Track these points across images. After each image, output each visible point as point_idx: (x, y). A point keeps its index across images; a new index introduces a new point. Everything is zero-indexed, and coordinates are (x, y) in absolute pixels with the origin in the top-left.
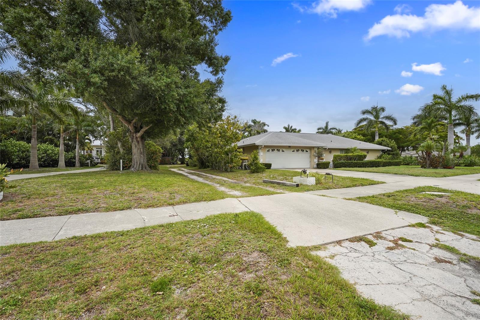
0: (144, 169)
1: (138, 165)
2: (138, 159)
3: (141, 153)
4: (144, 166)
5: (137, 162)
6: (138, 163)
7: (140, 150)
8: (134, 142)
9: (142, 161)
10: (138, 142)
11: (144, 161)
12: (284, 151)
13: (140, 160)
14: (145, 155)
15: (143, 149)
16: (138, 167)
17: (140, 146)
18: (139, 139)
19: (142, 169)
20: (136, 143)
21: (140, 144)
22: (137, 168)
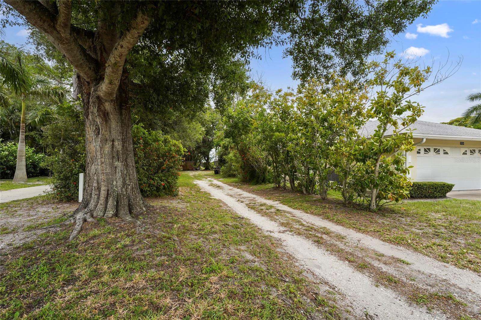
0: (123, 211)
1: (102, 200)
2: (102, 177)
3: (114, 156)
4: (125, 202)
5: (99, 189)
6: (103, 193)
7: (113, 146)
8: (90, 117)
9: (120, 183)
10: (105, 116)
11: (124, 184)
12: (447, 153)
13: (109, 182)
14: (131, 161)
15: (124, 141)
16: (100, 207)
17: (113, 132)
18: (108, 106)
19: (116, 215)
20: (98, 120)
21: (114, 124)
22: (98, 213)
